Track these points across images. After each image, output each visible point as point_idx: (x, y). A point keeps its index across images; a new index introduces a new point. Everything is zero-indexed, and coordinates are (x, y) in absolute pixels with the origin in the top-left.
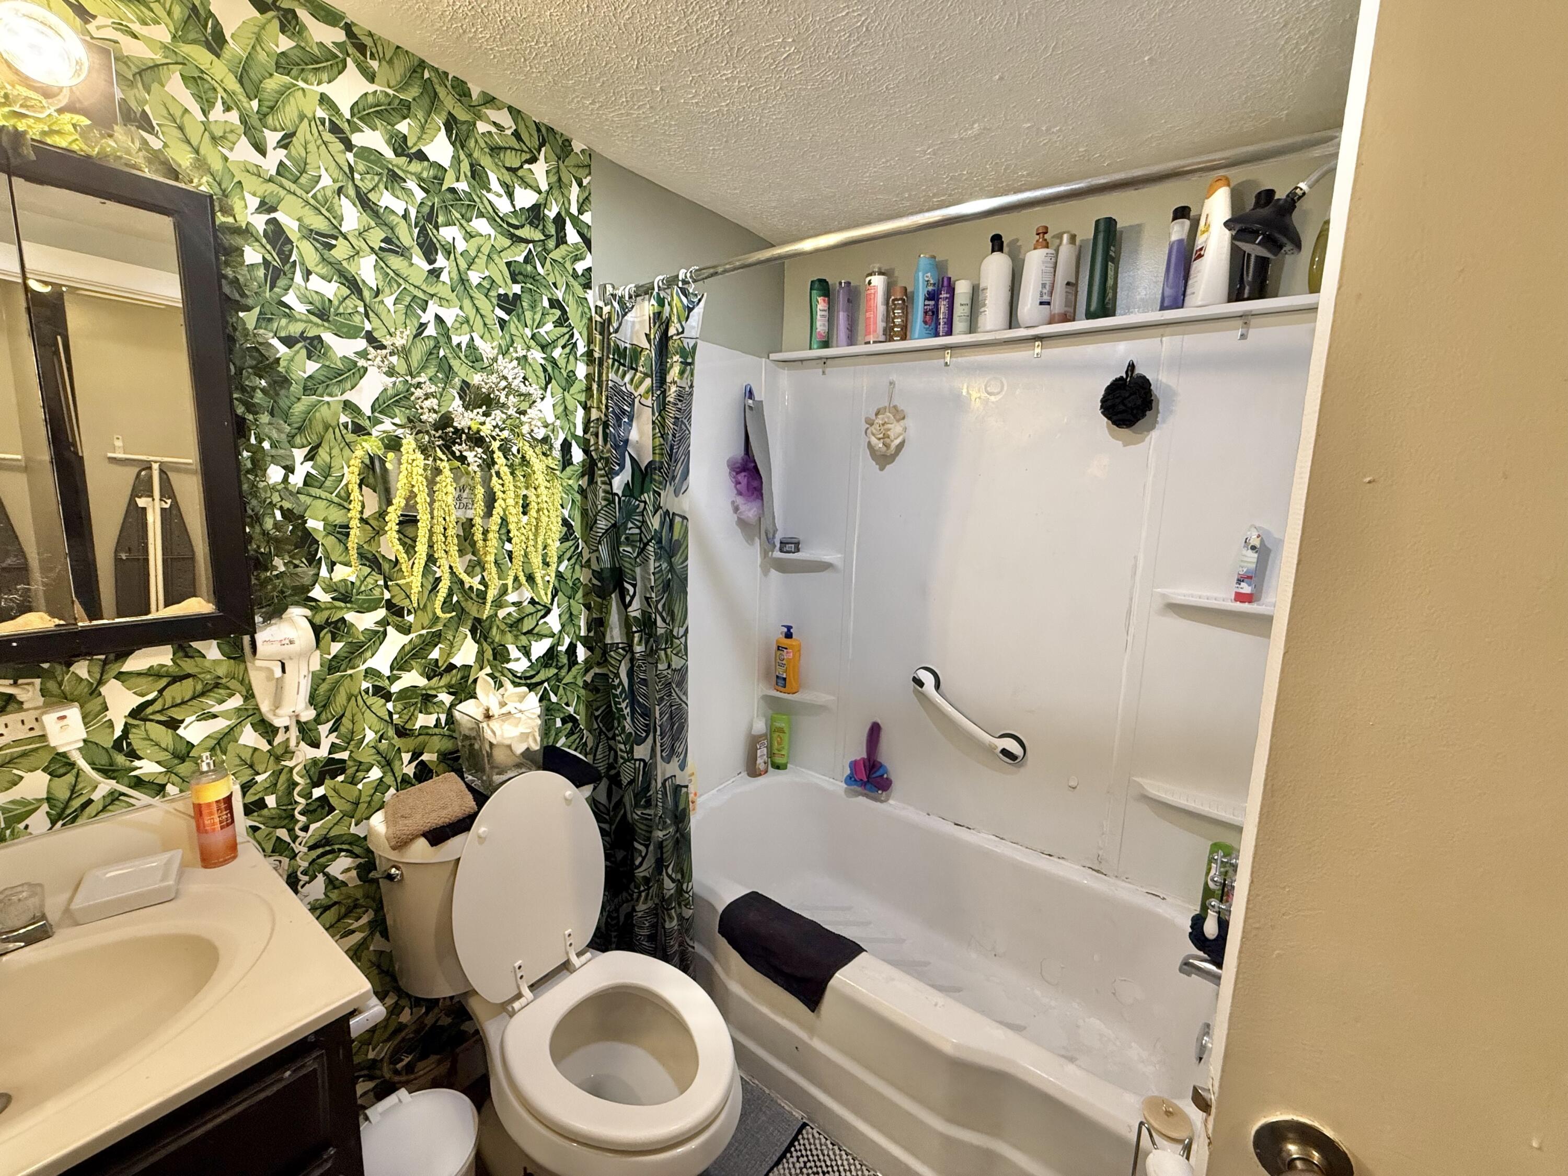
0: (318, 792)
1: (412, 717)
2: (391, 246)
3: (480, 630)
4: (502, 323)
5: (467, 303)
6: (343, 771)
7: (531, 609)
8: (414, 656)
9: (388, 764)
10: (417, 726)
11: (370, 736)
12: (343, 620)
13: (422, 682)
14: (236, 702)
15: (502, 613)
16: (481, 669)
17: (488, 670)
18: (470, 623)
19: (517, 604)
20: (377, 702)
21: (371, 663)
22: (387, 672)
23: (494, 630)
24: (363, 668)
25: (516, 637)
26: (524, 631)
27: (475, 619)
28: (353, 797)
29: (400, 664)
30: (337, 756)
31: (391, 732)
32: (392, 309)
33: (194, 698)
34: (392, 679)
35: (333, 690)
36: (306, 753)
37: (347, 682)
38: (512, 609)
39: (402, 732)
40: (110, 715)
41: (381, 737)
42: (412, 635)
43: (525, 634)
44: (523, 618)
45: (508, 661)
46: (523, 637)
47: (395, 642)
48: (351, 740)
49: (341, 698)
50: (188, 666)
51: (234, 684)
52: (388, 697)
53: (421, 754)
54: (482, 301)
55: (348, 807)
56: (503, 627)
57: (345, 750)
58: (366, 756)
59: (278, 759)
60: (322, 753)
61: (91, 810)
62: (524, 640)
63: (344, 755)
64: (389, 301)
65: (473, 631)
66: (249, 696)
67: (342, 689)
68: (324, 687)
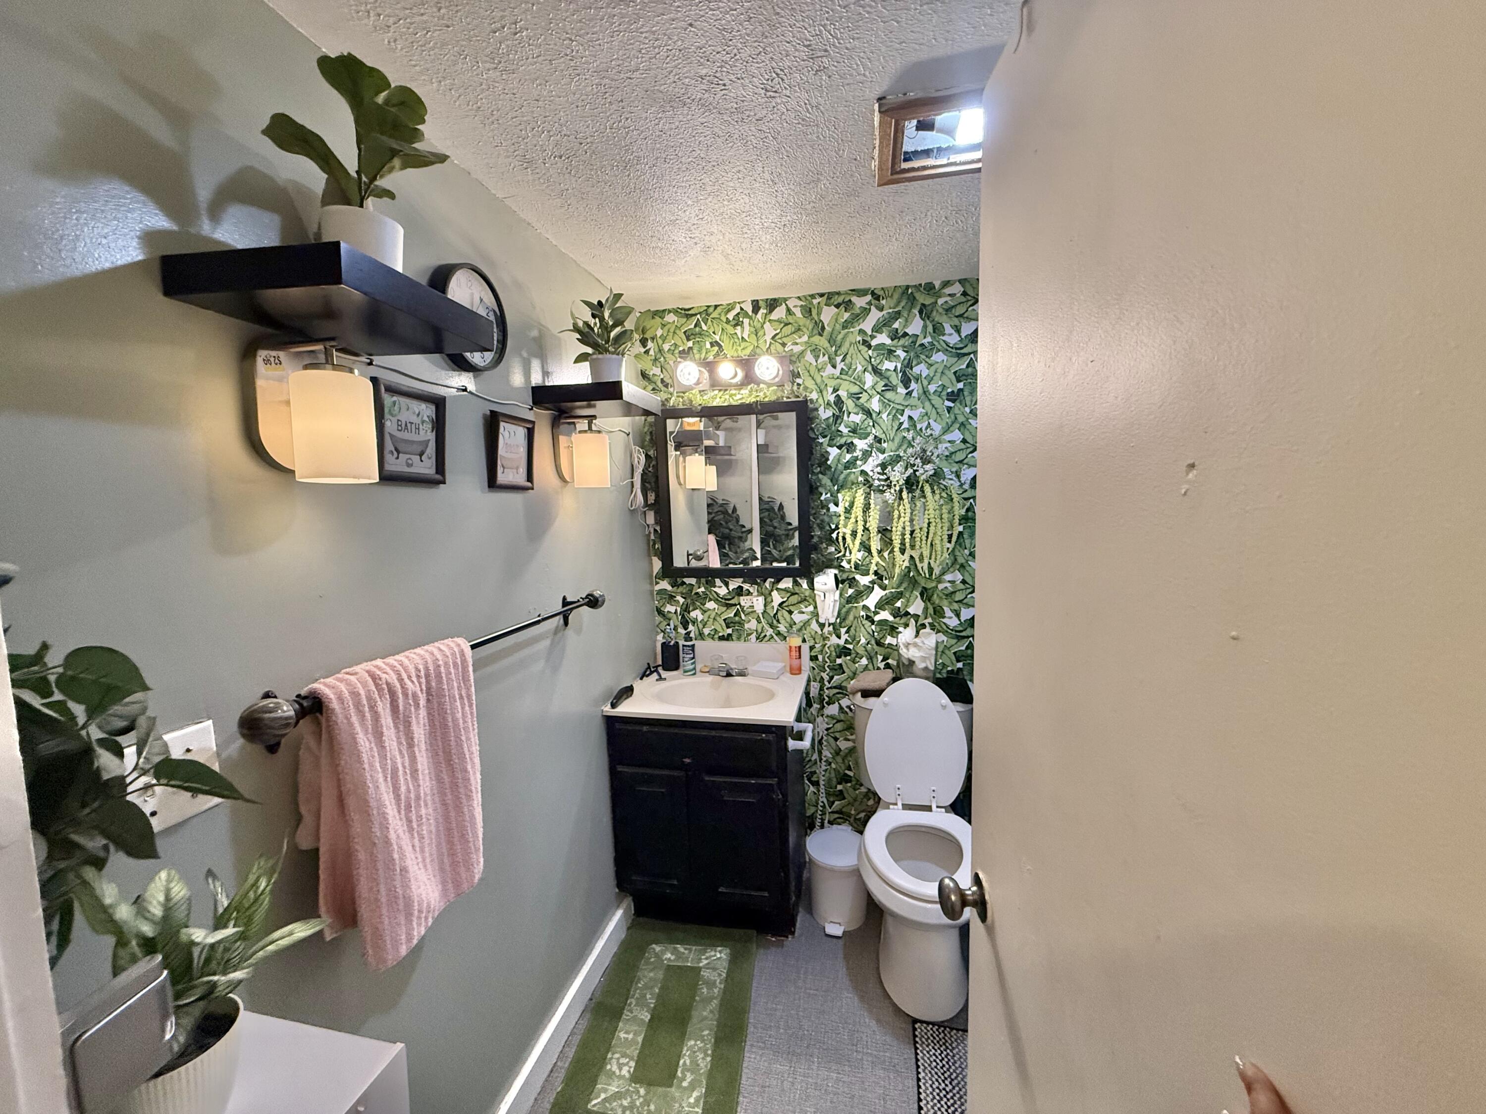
0: (839, 661)
1: (884, 637)
2: (889, 387)
3: (926, 595)
4: (949, 409)
5: (927, 404)
6: (850, 654)
7: (962, 586)
8: (887, 603)
9: (870, 658)
10: (887, 642)
11: (863, 641)
12: (854, 578)
13: (891, 618)
14: (811, 608)
15: (941, 586)
16: (926, 618)
17: (930, 620)
18: (920, 589)
19: (952, 582)
20: (867, 623)
21: (866, 602)
22: (873, 609)
23: (935, 596)
24: (861, 604)
25: (950, 603)
26: (957, 599)
27: (924, 588)
28: (853, 669)
29: (880, 606)
30: (848, 646)
31: (873, 642)
32: (886, 419)
33: (798, 603)
34: (876, 613)
35: (848, 612)
36: (834, 640)
37: (854, 610)
38: (948, 585)
39: (879, 643)
40: (773, 604)
41: (868, 643)
42: (887, 591)
43: (956, 602)
44: (955, 592)
45: (944, 617)
46: (955, 604)
47: (878, 594)
48: (854, 640)
49: (851, 617)
50: (797, 589)
51: (811, 600)
52: (873, 622)
53: (888, 659)
54: (936, 400)
55: (851, 674)
56: (941, 595)
57: (851, 644)
58: (861, 651)
59: (824, 639)
60: (841, 642)
61: (766, 639)
62: (956, 606)
63: (851, 647)
64: (884, 416)
65: (922, 595)
66: (816, 607)
67: (852, 613)
68: (844, 610)
